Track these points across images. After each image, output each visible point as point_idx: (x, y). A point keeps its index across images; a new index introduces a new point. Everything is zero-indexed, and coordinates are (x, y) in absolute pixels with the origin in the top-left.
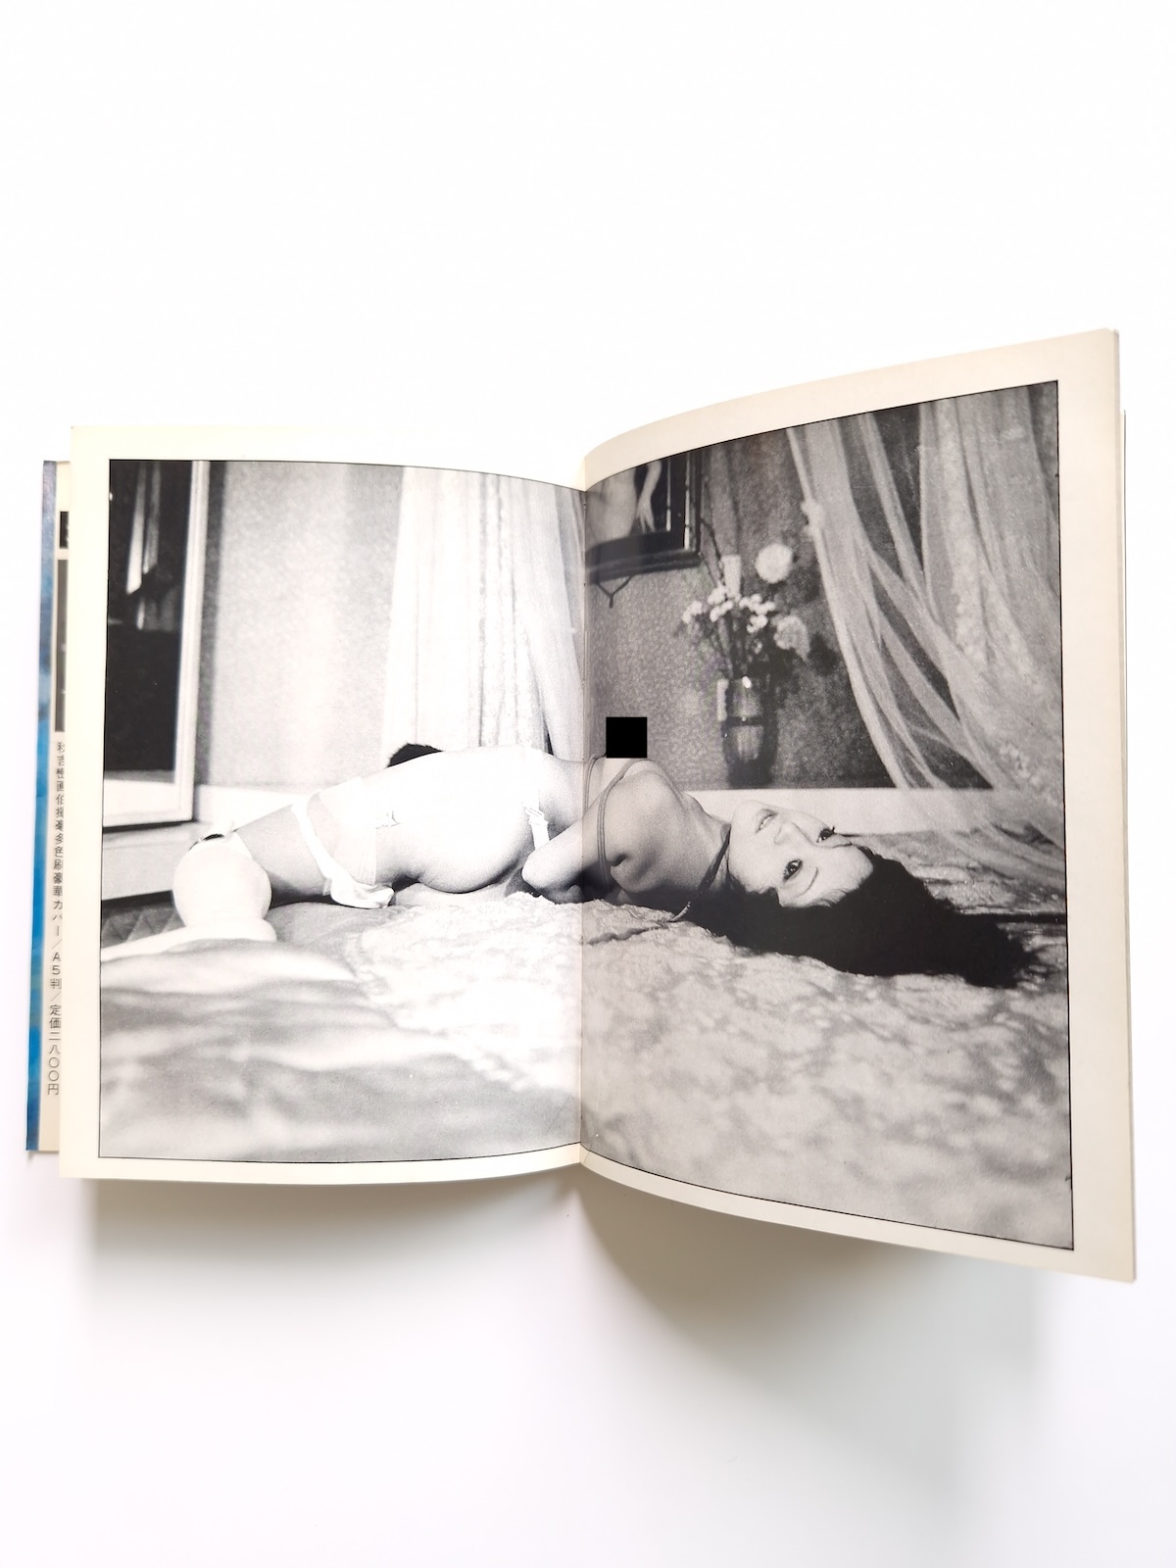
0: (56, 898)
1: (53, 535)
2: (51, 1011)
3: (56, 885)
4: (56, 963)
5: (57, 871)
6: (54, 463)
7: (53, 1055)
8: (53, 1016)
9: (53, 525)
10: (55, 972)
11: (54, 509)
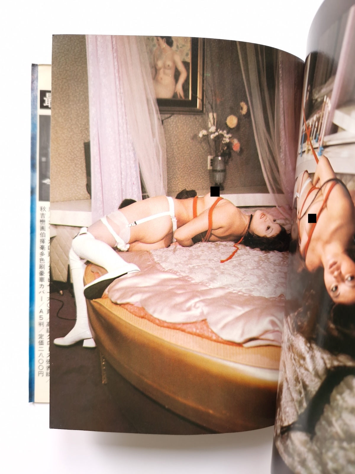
0: (41, 283)
1: (37, 102)
2: (39, 337)
3: (41, 276)
4: (41, 314)
5: (41, 270)
6: (37, 65)
7: (41, 357)
8: (40, 339)
9: (37, 97)
10: (41, 318)
11: (37, 89)
